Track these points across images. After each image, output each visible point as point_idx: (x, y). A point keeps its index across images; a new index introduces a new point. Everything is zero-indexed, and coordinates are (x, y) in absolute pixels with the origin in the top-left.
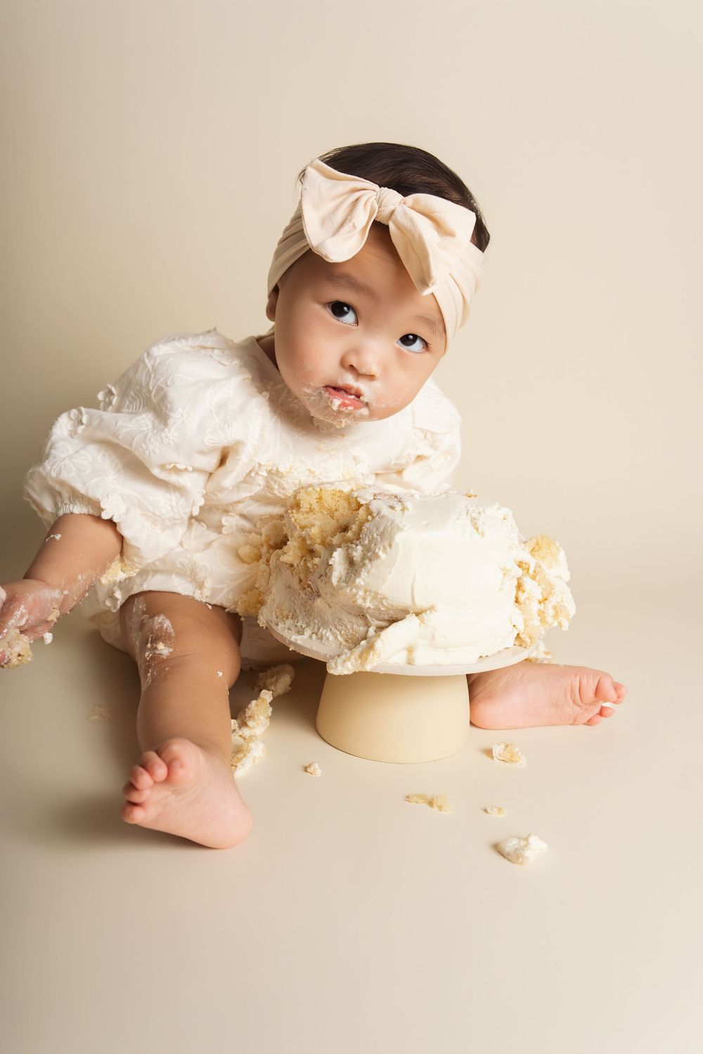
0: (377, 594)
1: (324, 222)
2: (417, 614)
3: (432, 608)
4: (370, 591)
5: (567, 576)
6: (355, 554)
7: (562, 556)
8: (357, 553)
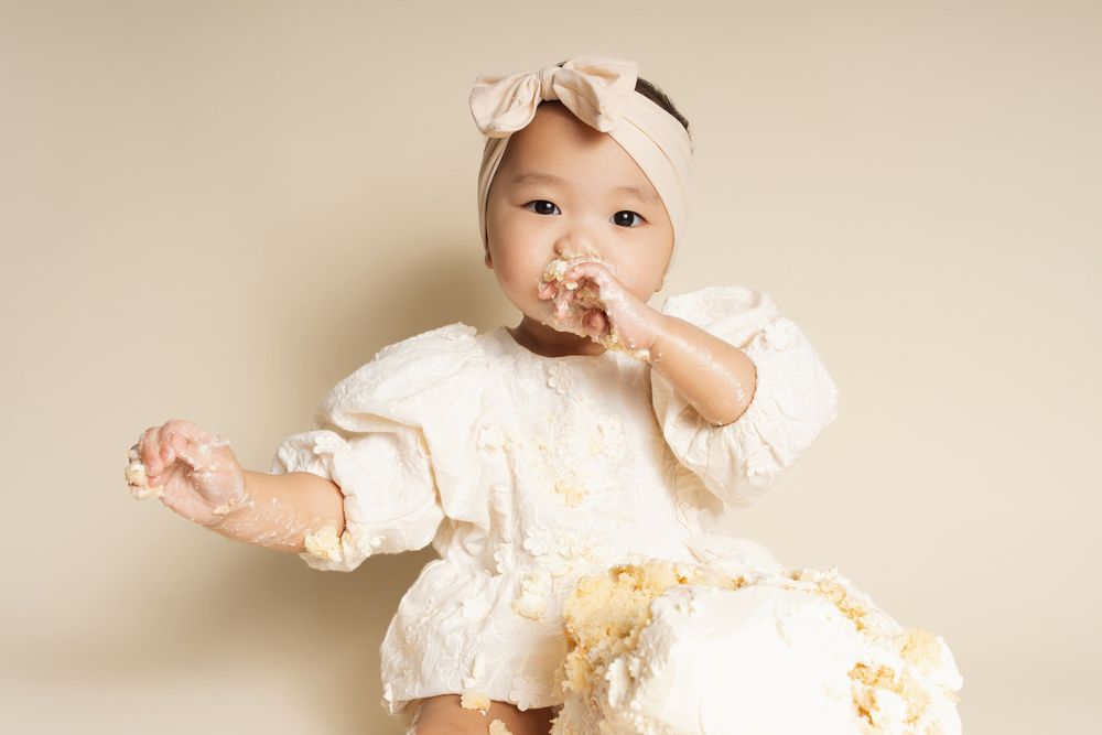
4: (650, 717)
6: (632, 667)
7: (946, 656)
8: (635, 667)
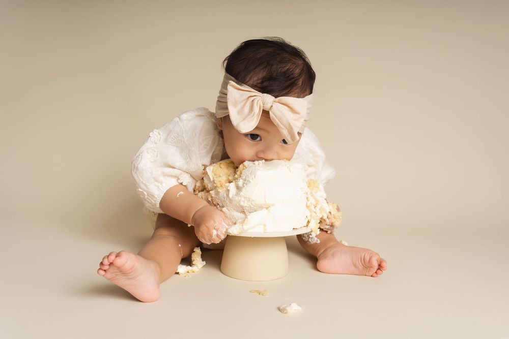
0: (249, 198)
1: (239, 112)
2: (267, 208)
3: (273, 205)
4: (246, 198)
5: (325, 196)
6: (239, 183)
8: (240, 183)
